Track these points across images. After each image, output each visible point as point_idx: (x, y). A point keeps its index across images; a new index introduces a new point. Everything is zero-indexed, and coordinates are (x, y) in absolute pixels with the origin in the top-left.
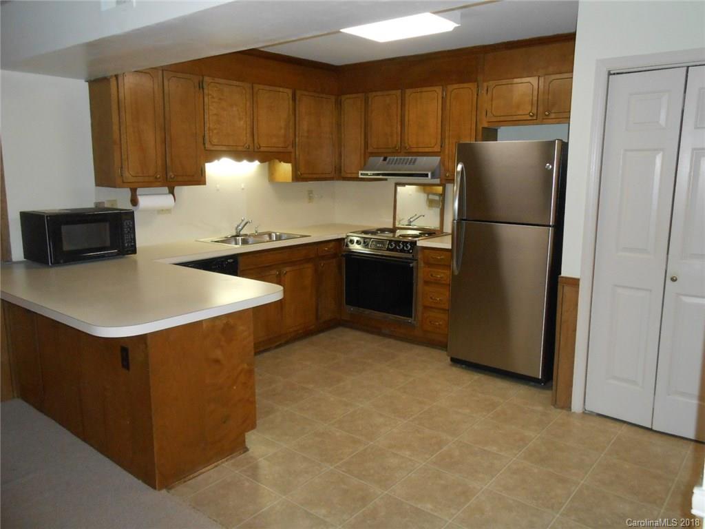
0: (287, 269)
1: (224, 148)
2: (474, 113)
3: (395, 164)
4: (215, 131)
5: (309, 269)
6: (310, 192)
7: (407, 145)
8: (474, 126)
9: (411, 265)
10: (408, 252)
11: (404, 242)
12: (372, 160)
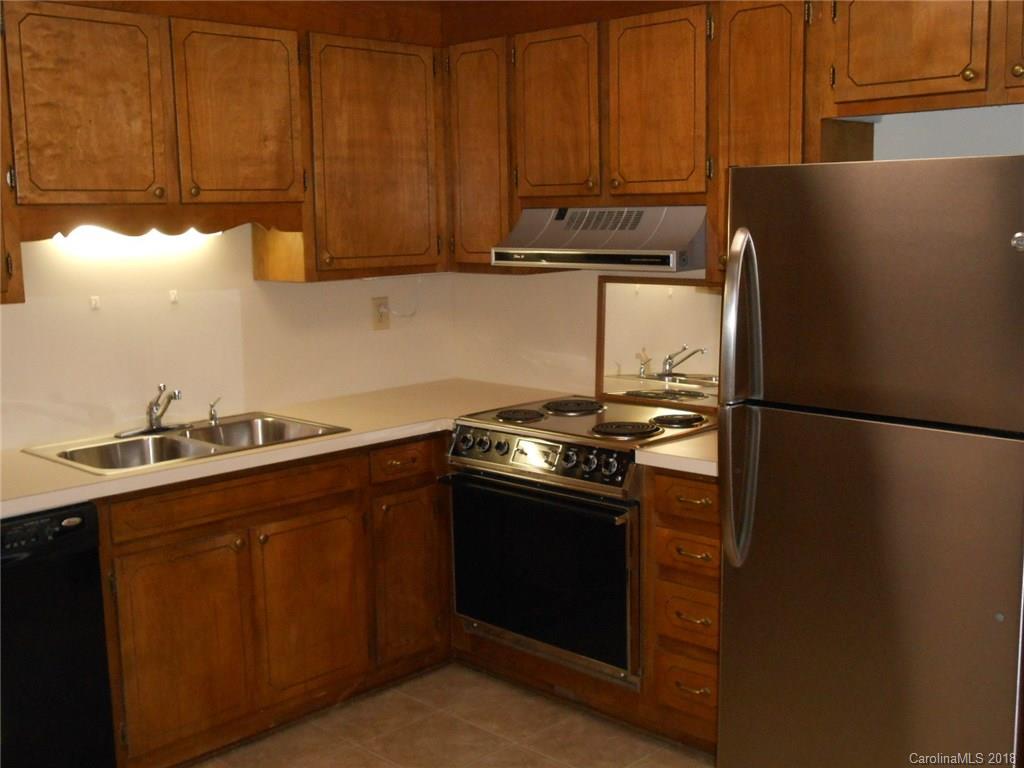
0: (272, 527)
1: (82, 198)
2: (797, 78)
3: (585, 228)
4: (49, 152)
5: (343, 523)
6: (381, 304)
7: (616, 175)
8: (797, 116)
9: (619, 521)
10: (612, 481)
11: (601, 451)
12: (529, 216)
